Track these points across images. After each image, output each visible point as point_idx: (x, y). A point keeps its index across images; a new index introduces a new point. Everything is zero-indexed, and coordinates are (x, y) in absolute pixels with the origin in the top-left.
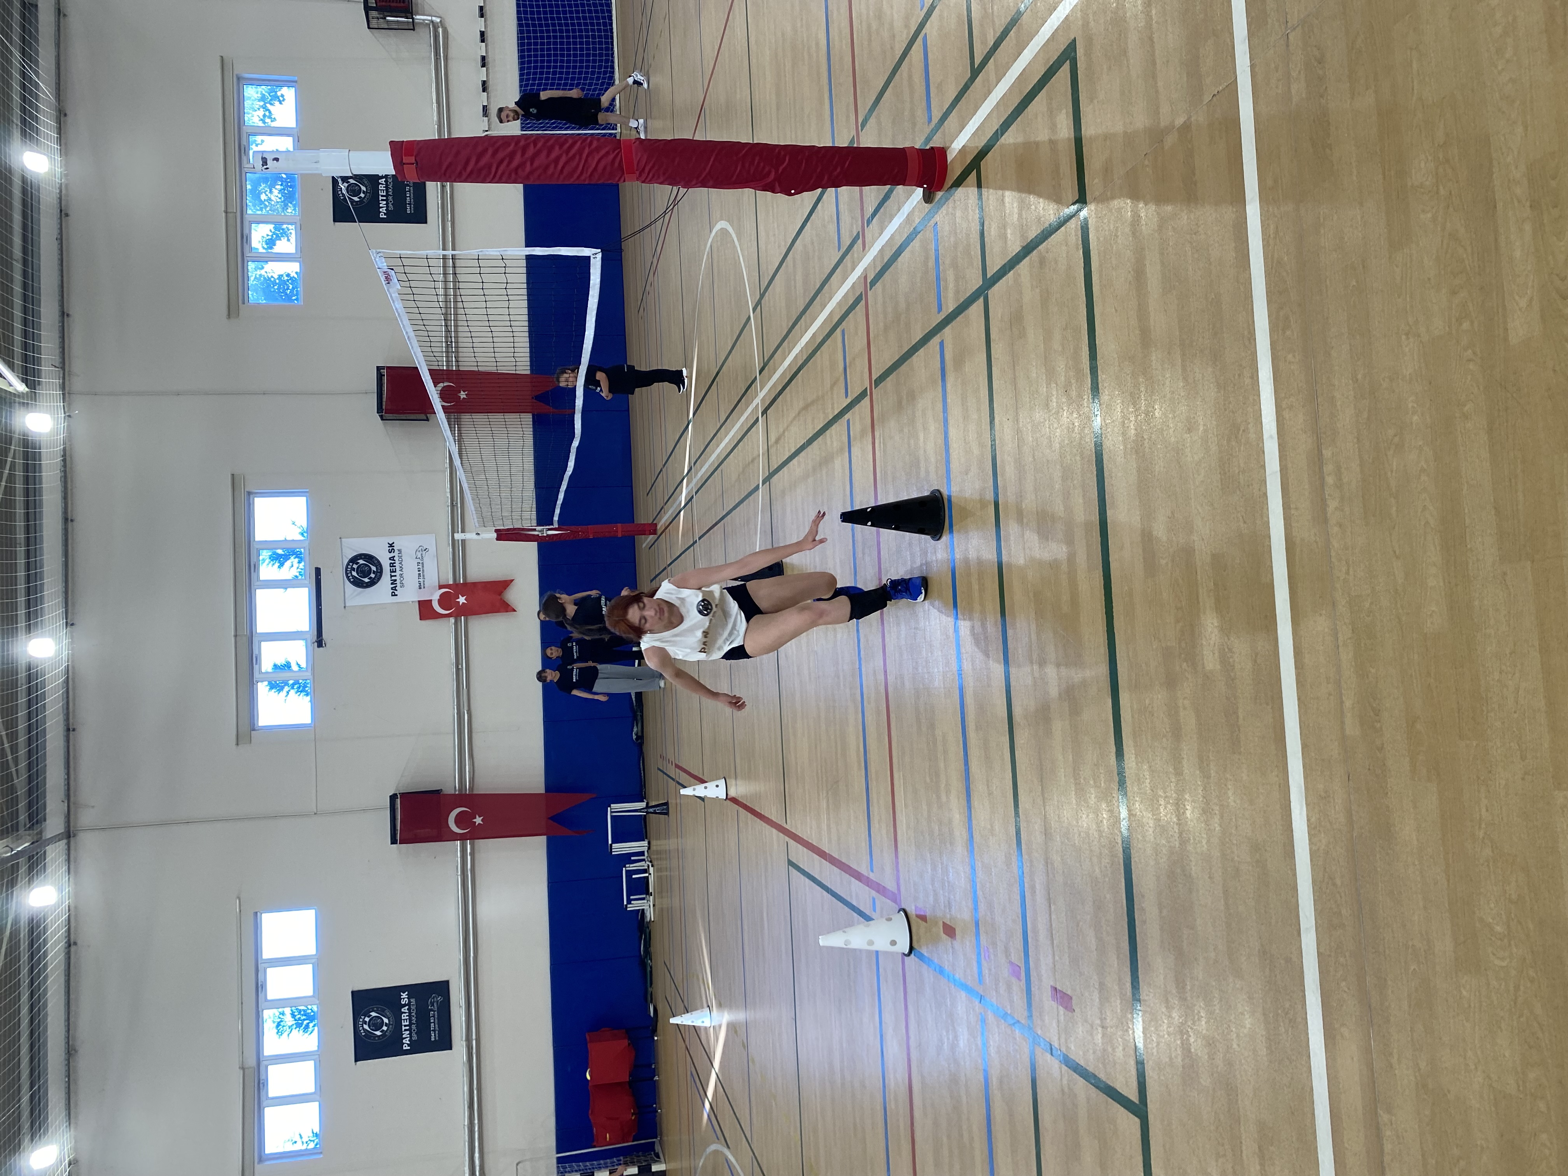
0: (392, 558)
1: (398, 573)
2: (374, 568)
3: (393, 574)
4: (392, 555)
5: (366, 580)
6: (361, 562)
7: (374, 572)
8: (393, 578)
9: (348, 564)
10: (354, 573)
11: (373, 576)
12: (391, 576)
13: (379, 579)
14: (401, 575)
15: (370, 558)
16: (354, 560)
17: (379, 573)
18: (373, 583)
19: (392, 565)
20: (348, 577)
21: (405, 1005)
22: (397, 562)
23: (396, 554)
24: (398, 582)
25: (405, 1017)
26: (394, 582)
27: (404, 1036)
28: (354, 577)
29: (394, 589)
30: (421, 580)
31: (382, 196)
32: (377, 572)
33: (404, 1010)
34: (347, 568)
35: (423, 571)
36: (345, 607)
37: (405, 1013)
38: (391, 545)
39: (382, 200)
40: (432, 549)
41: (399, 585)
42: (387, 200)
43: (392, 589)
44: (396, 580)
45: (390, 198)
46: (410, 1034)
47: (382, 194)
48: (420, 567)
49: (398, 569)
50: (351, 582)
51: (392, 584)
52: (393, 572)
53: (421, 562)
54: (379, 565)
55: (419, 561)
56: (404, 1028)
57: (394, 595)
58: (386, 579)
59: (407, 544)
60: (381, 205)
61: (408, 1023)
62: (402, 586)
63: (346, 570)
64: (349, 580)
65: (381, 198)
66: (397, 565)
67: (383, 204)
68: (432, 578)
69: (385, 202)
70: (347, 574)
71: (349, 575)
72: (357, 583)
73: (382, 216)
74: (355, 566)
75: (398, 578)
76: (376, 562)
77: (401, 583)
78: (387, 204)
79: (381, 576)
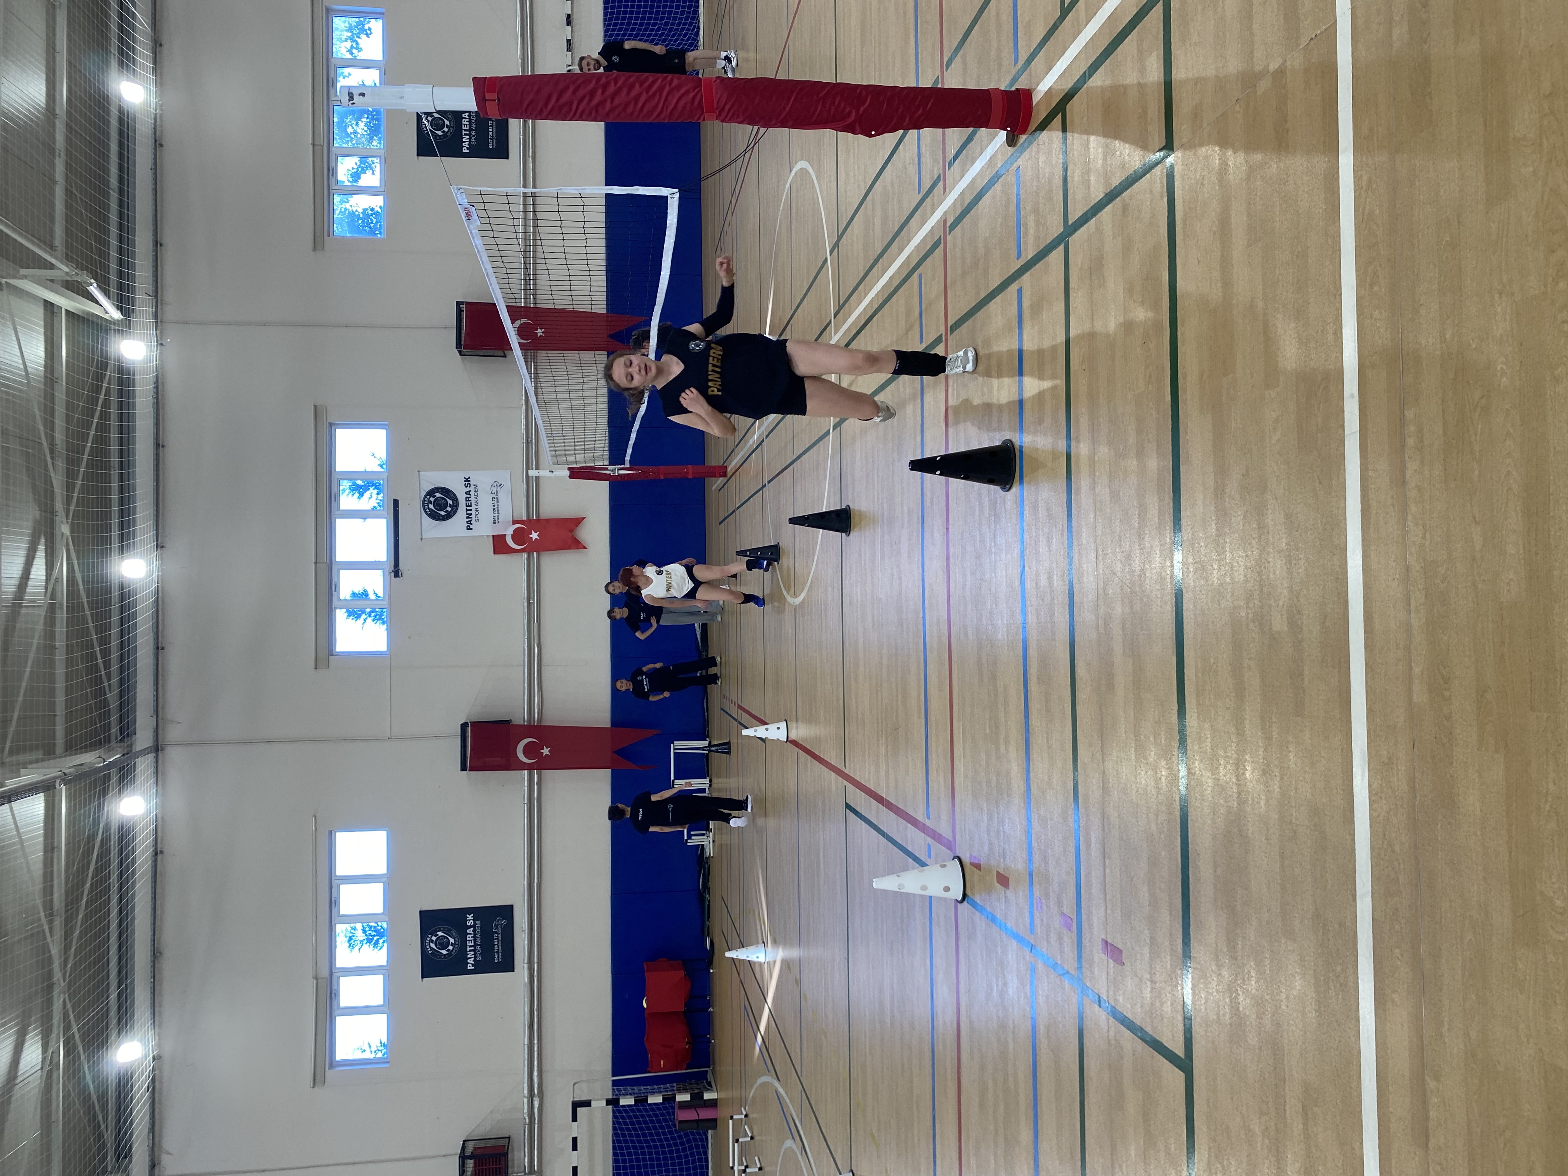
0: (468, 493)
1: (473, 507)
2: (450, 502)
3: (468, 508)
4: (468, 489)
5: (443, 513)
6: (438, 495)
7: (450, 506)
8: (469, 512)
9: (425, 497)
10: (431, 506)
11: (449, 509)
12: (467, 510)
13: (455, 513)
14: (477, 510)
15: (446, 492)
16: (431, 493)
17: (455, 507)
18: (449, 516)
19: (468, 499)
20: (425, 510)
21: (470, 927)
22: (473, 496)
23: (472, 488)
24: (473, 516)
25: (470, 937)
26: (469, 516)
27: (469, 956)
28: (430, 509)
29: (470, 522)
30: (496, 515)
31: (465, 130)
32: (453, 506)
33: (470, 931)
34: (424, 500)
35: (498, 505)
36: (421, 539)
37: (470, 934)
38: (467, 480)
39: (465, 134)
40: (507, 485)
41: (474, 519)
42: (469, 135)
43: (467, 522)
44: (471, 514)
45: (473, 133)
46: (475, 954)
47: (465, 128)
48: (495, 502)
49: (473, 505)
50: (428, 515)
51: (467, 518)
52: (469, 506)
53: (496, 497)
54: (455, 499)
55: (494, 496)
56: (468, 949)
57: (469, 528)
58: (461, 513)
59: (483, 479)
60: (464, 140)
61: (473, 944)
62: (478, 520)
63: (424, 503)
64: (426, 512)
65: (464, 132)
66: (473, 499)
67: (466, 138)
68: (506, 512)
69: (468, 137)
70: (424, 507)
71: (426, 507)
72: (434, 516)
73: (465, 150)
74: (432, 499)
75: (473, 512)
76: (452, 495)
77: (477, 517)
78: (470, 139)
79: (457, 510)
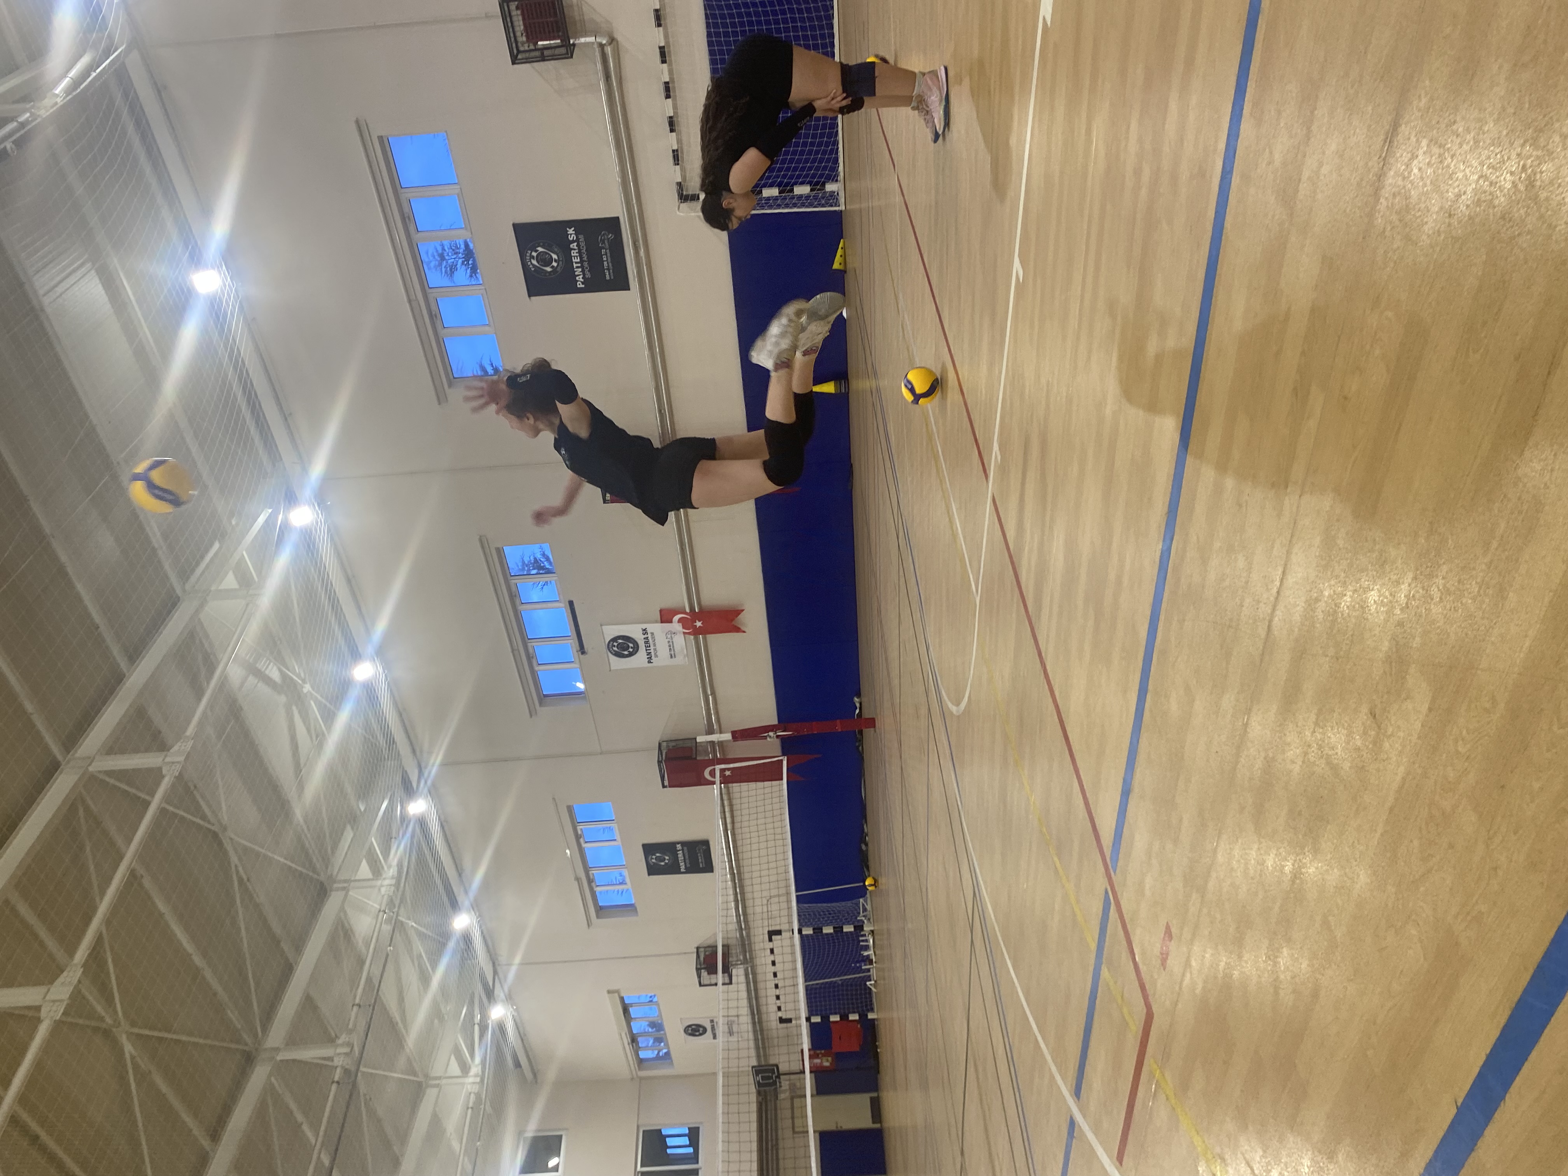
0: (646, 639)
1: (652, 648)
2: (631, 644)
3: (648, 649)
4: (646, 637)
5: (625, 653)
6: (620, 641)
7: (632, 648)
8: (648, 651)
9: (609, 643)
10: (615, 650)
11: (631, 650)
13: (636, 653)
14: (655, 650)
15: (626, 638)
16: (614, 640)
17: (636, 648)
18: (631, 655)
19: (646, 642)
20: (609, 651)
22: (651, 641)
24: (653, 654)
26: (649, 654)
28: (615, 652)
29: (650, 658)
30: (672, 653)
31: (576, 263)
32: (634, 647)
35: (673, 647)
36: (610, 666)
38: (644, 629)
39: (577, 267)
41: (653, 656)
42: (582, 267)
43: (648, 658)
45: (586, 264)
47: (576, 260)
48: (671, 645)
49: (651, 646)
50: (614, 656)
54: (635, 642)
57: (649, 662)
58: (642, 653)
60: (576, 273)
62: (656, 656)
63: (608, 646)
64: (611, 652)
65: (575, 265)
66: (651, 643)
67: (578, 271)
69: (580, 270)
70: (609, 649)
71: (611, 649)
72: (618, 655)
73: (580, 285)
74: (615, 643)
75: (652, 651)
76: (632, 640)
77: (655, 654)
78: (583, 271)
79: (638, 650)
